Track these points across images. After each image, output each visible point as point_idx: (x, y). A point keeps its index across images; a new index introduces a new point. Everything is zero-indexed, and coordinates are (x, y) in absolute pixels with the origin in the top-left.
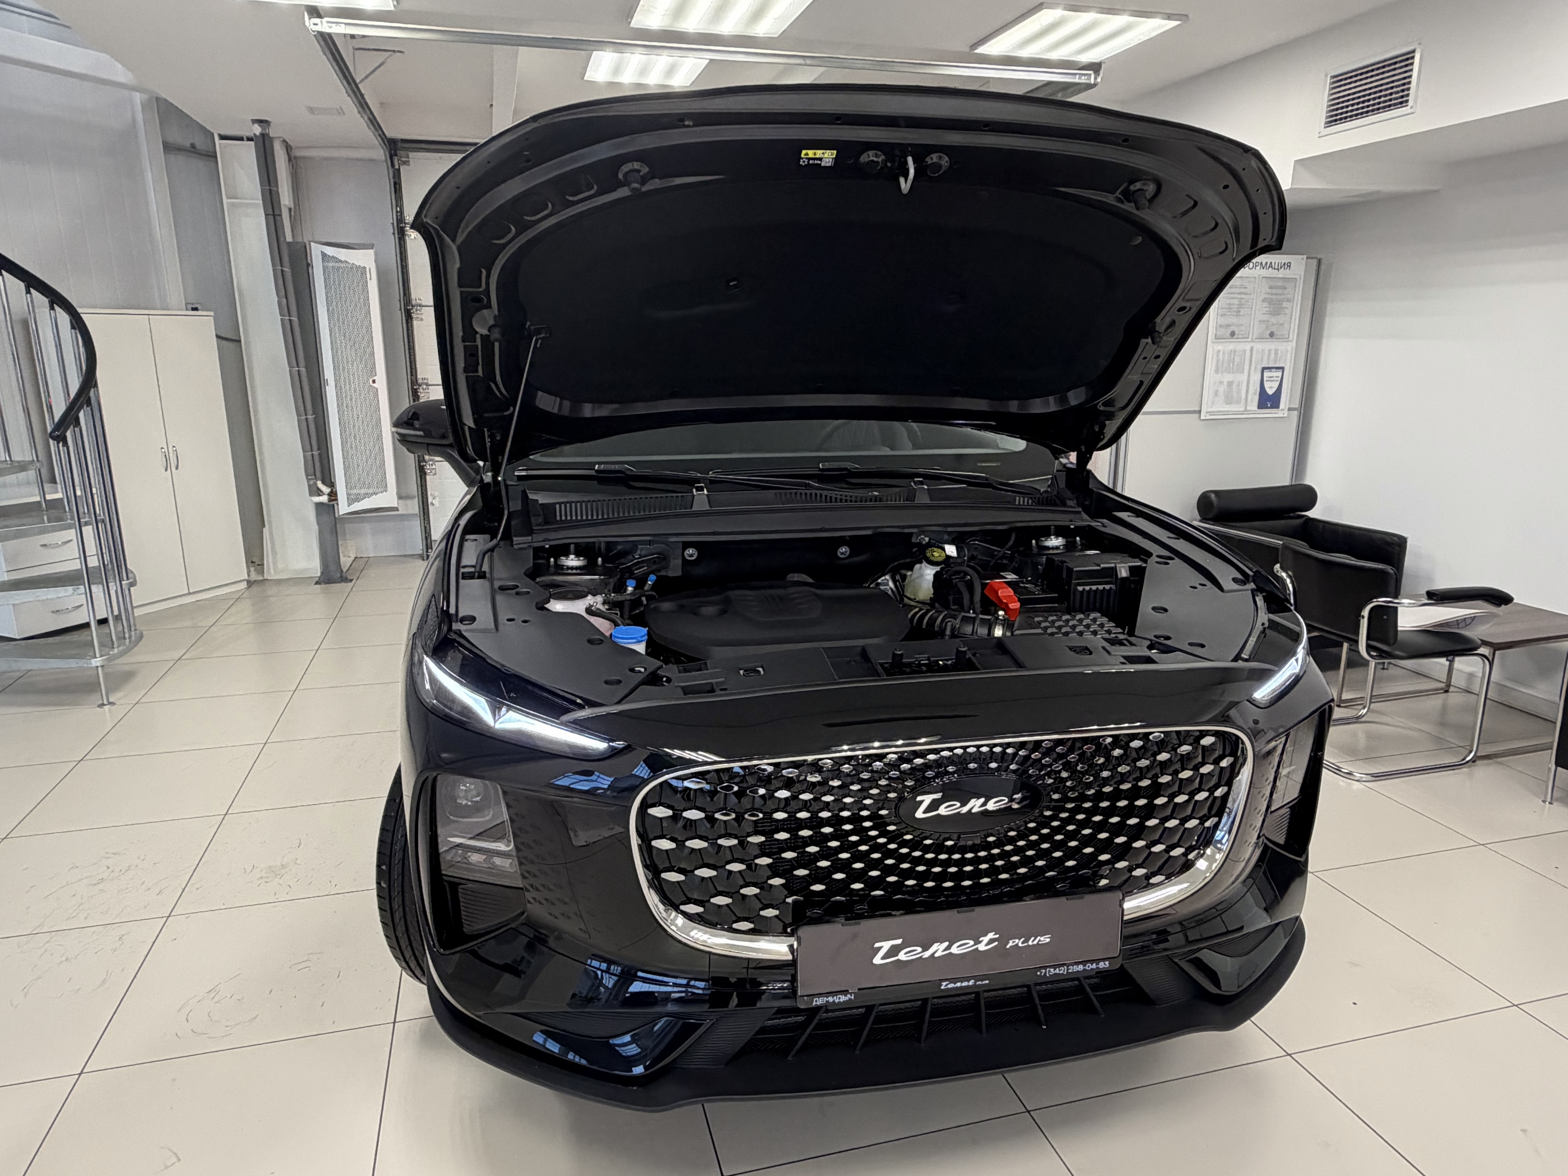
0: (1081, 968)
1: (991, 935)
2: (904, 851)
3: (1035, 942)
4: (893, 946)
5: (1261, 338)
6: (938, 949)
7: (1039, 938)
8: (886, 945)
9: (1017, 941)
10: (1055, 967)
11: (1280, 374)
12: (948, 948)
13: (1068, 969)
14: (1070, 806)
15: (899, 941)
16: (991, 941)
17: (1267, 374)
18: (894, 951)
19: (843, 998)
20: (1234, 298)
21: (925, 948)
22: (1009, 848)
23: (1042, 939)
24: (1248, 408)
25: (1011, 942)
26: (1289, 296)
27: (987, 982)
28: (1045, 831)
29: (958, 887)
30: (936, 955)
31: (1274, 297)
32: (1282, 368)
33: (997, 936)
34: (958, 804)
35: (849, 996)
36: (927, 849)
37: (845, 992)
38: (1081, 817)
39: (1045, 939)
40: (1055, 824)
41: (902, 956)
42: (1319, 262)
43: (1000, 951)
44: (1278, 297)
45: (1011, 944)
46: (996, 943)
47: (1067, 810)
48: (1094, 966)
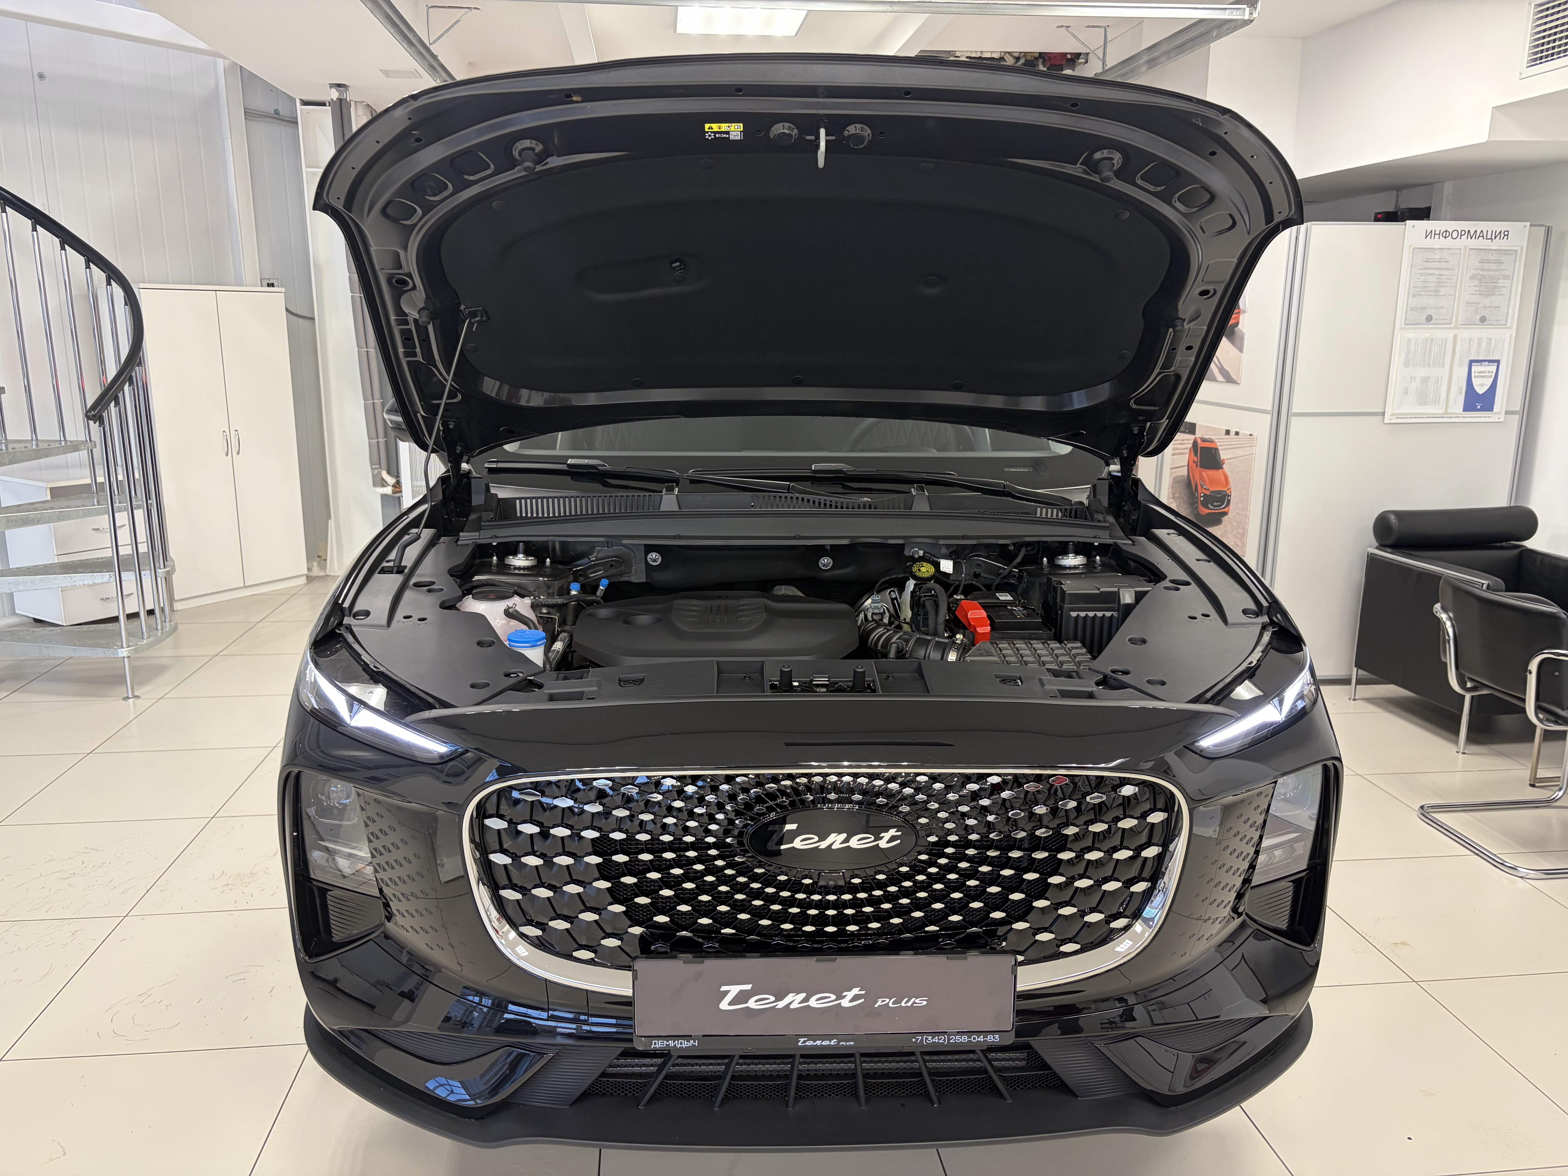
0: (964, 1039)
1: (856, 991)
2: (756, 885)
3: (909, 1004)
4: (741, 992)
5: (1468, 324)
6: (794, 1000)
7: (913, 999)
8: (734, 990)
9: (888, 1000)
10: (934, 1034)
11: (1493, 368)
12: (806, 1000)
13: (949, 1040)
14: (950, 850)
15: (748, 987)
16: (855, 998)
17: (1475, 368)
18: (742, 997)
19: (685, 1044)
20: (1431, 274)
21: (779, 998)
22: (878, 893)
23: (917, 1001)
24: (1450, 411)
25: (880, 1000)
26: (1506, 273)
27: (852, 1043)
28: (921, 878)
29: (820, 933)
30: (792, 1006)
31: (1486, 273)
32: (1498, 362)
33: (863, 992)
34: (816, 839)
35: (692, 1042)
36: (781, 886)
37: (687, 1037)
38: (963, 865)
39: (922, 1002)
40: (933, 870)
41: (752, 1004)
42: (1548, 230)
43: (865, 1010)
44: (1492, 273)
45: (879, 1003)
46: (863, 1000)
47: (947, 856)
48: (981, 1039)
